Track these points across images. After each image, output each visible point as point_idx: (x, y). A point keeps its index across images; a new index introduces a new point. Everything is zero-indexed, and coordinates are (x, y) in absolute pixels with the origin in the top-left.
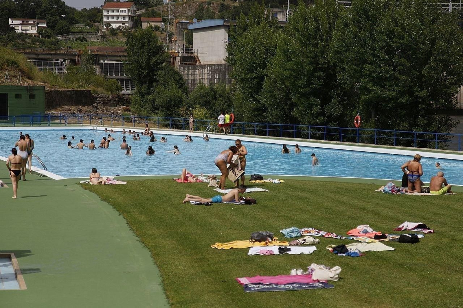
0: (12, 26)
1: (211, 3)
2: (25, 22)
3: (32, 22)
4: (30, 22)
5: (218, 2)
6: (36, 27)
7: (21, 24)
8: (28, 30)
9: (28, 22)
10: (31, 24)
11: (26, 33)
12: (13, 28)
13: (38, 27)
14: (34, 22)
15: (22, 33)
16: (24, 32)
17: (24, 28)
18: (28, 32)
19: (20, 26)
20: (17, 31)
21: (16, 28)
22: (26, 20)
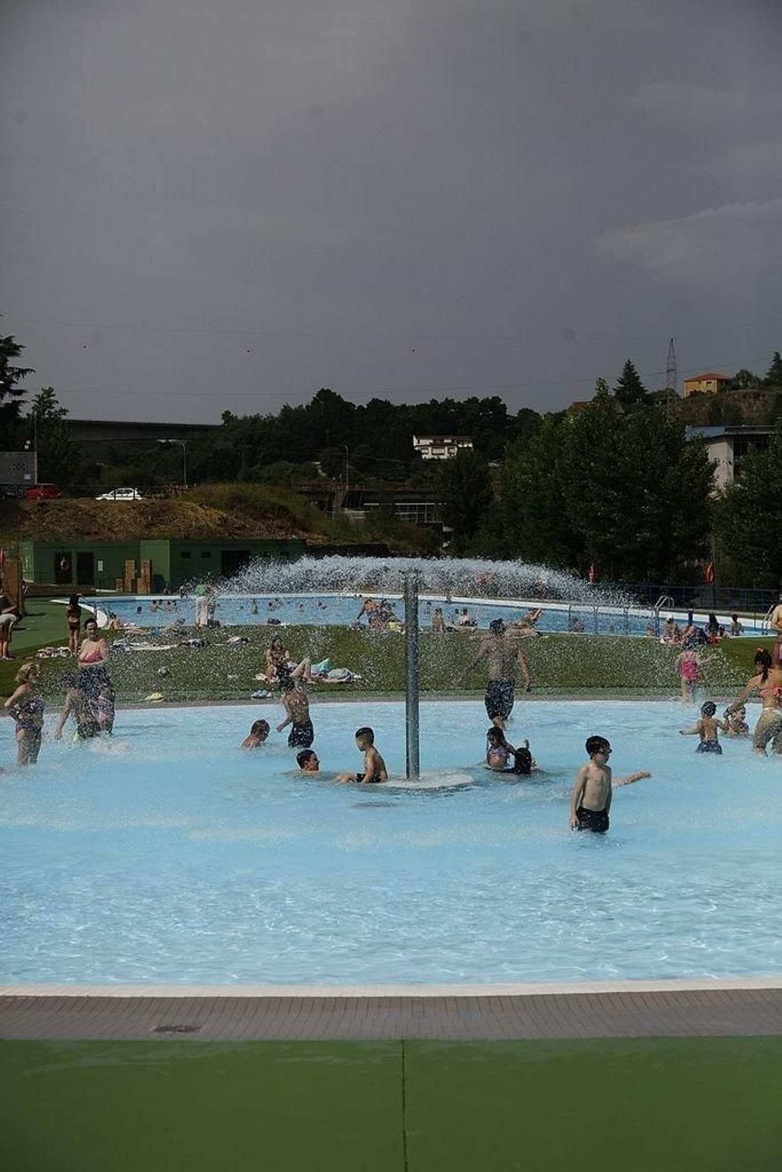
0: (417, 449)
1: (759, 396)
2: (438, 442)
3: (450, 441)
4: (446, 441)
5: (774, 393)
6: (456, 449)
7: (431, 445)
8: (442, 454)
9: (443, 440)
10: (447, 444)
11: (439, 459)
12: (419, 451)
13: (459, 448)
14: (453, 441)
15: (433, 459)
16: (436, 457)
17: (436, 451)
18: (442, 457)
19: (430, 449)
20: (423, 457)
21: (423, 451)
22: (440, 437)
